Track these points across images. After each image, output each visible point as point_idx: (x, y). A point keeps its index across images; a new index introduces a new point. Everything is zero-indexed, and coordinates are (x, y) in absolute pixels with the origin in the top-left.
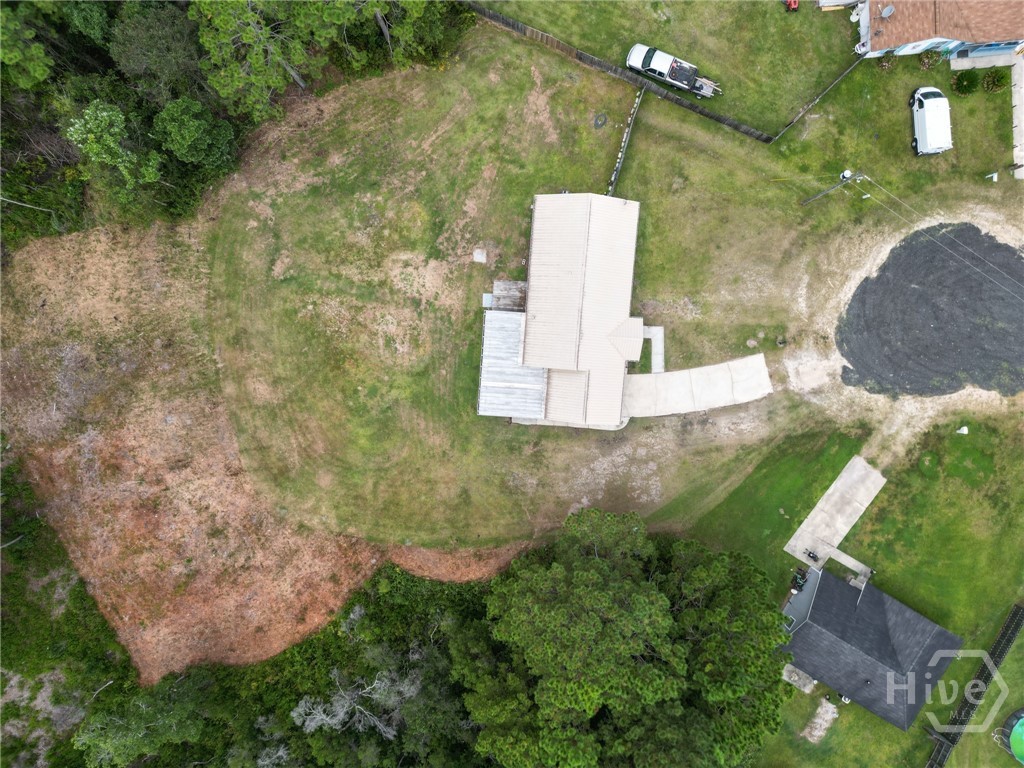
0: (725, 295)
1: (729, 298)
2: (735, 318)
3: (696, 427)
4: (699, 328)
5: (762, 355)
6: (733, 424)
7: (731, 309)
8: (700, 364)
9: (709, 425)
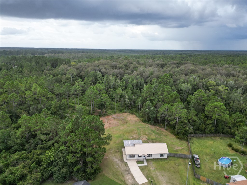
0: (158, 174)
1: (158, 175)
2: (154, 176)
3: (128, 172)
4: (149, 170)
5: (148, 181)
6: (130, 178)
7: (156, 175)
8: (142, 171)
9: (128, 174)
